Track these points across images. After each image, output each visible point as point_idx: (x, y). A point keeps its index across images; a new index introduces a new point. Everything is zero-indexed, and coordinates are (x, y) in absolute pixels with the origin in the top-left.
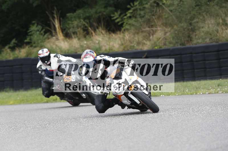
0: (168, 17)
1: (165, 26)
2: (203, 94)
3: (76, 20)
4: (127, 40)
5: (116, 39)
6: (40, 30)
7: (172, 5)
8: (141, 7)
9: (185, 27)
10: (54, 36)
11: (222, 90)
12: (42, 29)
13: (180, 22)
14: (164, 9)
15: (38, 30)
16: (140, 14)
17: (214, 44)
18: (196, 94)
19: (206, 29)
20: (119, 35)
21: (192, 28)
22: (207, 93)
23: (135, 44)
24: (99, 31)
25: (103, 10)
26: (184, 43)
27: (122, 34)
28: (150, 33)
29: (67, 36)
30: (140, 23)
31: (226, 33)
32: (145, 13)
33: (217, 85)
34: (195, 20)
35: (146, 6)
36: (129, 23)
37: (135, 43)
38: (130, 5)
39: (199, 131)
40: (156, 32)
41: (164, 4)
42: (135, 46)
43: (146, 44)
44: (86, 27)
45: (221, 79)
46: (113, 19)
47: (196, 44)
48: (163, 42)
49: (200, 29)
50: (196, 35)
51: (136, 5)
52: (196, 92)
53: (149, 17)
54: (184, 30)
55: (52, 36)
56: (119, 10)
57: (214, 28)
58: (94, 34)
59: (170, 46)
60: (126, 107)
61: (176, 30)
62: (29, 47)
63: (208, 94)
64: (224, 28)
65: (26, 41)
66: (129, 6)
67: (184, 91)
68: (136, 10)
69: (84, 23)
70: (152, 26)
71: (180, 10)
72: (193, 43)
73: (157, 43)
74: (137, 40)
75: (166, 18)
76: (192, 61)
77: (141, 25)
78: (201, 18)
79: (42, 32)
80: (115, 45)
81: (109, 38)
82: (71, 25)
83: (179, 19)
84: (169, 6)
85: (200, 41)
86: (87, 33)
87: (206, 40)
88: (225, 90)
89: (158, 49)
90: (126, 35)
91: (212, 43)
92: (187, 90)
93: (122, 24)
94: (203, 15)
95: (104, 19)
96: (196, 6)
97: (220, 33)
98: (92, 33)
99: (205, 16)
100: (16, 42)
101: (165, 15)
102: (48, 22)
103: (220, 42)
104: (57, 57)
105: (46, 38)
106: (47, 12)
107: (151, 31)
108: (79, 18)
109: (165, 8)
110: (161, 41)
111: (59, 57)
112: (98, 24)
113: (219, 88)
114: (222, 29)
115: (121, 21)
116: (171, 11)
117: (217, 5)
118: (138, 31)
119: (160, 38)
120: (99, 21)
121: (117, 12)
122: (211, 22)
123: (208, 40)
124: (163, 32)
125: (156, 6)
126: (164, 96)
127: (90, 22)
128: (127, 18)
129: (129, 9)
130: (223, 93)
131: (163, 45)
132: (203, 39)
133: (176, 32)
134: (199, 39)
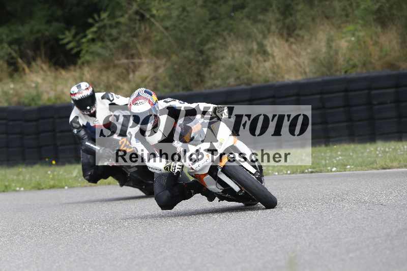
0: (161, 40)
1: (156, 56)
5: (67, 80)
7: (169, 17)
8: (113, 22)
9: (192, 57)
13: (183, 49)
14: (153, 24)
16: (110, 35)
17: (243, 87)
19: (228, 61)
20: (74, 73)
21: (203, 60)
24: (37, 65)
25: (43, 27)
26: (190, 85)
27: (78, 70)
28: (129, 67)
30: (111, 50)
31: (264, 67)
32: (119, 33)
34: (209, 45)
35: (122, 20)
36: (90, 50)
38: (93, 18)
40: (139, 67)
41: (153, 16)
43: (123, 89)
44: (13, 58)
46: (61, 42)
47: (211, 88)
48: (152, 84)
49: (219, 62)
50: (211, 72)
51: (104, 19)
53: (126, 40)
54: (190, 62)
56: (74, 27)
57: (244, 59)
58: (27, 70)
59: (165, 92)
60: (217, 199)
61: (176, 63)
64: (260, 58)
66: (90, 21)
68: (104, 26)
69: (10, 50)
70: (132, 56)
71: (182, 26)
72: (206, 86)
74: (106, 81)
75: (157, 42)
77: (113, 54)
78: (220, 40)
81: (56, 78)
83: (181, 43)
84: (162, 20)
85: (218, 82)
86: (14, 69)
87: (228, 81)
90: (86, 73)
91: (239, 85)
93: (79, 53)
94: (223, 35)
95: (46, 43)
96: (210, 20)
97: (254, 68)
98: (24, 69)
99: (227, 37)
101: (155, 36)
103: (254, 85)
104: (109, 99)
107: (131, 65)
109: (156, 23)
110: (149, 82)
111: (111, 99)
112: (35, 51)
114: (258, 60)
115: (77, 47)
116: (166, 28)
117: (248, 17)
118: (108, 64)
119: (146, 78)
120: (36, 47)
121: (69, 30)
122: (237, 48)
123: (232, 81)
124: (152, 67)
125: (139, 20)
127: (20, 49)
128: (88, 41)
129: (91, 25)
132: (222, 79)
133: (176, 67)
134: (217, 79)
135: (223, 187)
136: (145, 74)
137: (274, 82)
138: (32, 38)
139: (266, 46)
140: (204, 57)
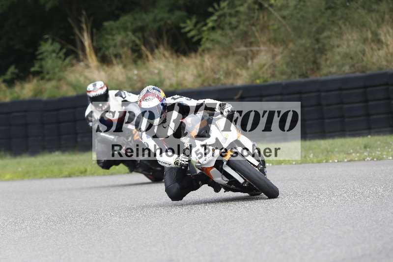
0: (279, 28)
1: (273, 44)
2: (338, 162)
3: (120, 34)
4: (207, 69)
5: (188, 67)
6: (57, 51)
7: (285, 7)
8: (233, 11)
9: (308, 45)
10: (83, 61)
11: (372, 155)
12: (61, 49)
13: (300, 37)
14: (271, 13)
15: (54, 51)
16: (230, 24)
17: (358, 74)
18: (326, 162)
19: (343, 49)
20: (194, 60)
21: (319, 48)
22: (346, 160)
23: (221, 75)
24: (160, 53)
25: (166, 15)
26: (307, 73)
27: (199, 58)
28: (248, 55)
29: (104, 60)
30: (230, 38)
31: (379, 56)
32: (239, 22)
33: (362, 147)
34: (325, 34)
35: (242, 9)
36: (211, 38)
37: (221, 73)
38: (213, 7)
39: (331, 226)
40: (257, 54)
41: (271, 5)
42: (222, 78)
43: (242, 76)
44: (137, 45)
45: (369, 137)
46: (183, 31)
47: (326, 75)
48: (270, 71)
49: (334, 50)
50: (326, 60)
51: (224, 8)
52: (326, 159)
53: (245, 29)
54: (306, 50)
55: (79, 60)
57: (359, 48)
58: (150, 57)
59: (282, 79)
61: (293, 51)
62: (38, 81)
63: (348, 161)
64: (375, 47)
65: (33, 69)
66: (211, 10)
67: (305, 157)
68: (224, 15)
69: (133, 38)
70: (251, 44)
71: (299, 16)
72: (321, 73)
73: (260, 73)
74: (225, 68)
75: (275, 30)
76: (319, 104)
77: (232, 42)
78: (336, 29)
79: (61, 54)
80: (187, 77)
81: (177, 65)
82: (111, 43)
83: (298, 32)
84: (280, 9)
85: (334, 70)
86: (138, 56)
87: (343, 69)
88: (376, 155)
89: (263, 84)
90: (206, 60)
91: (354, 72)
92: (312, 155)
93: (200, 40)
94: (338, 24)
95: (168, 31)
96: (326, 9)
97: (369, 55)
98: (147, 56)
99: (343, 26)
100: (16, 71)
101: (273, 25)
102: (72, 37)
103: (368, 72)
105: (67, 65)
106: (70, 20)
107: (250, 53)
108: (126, 29)
109: (273, 12)
110: (267, 70)
111: (124, 96)
112: (158, 39)
113: (367, 151)
114: (372, 49)
115: (198, 35)
116: (284, 18)
117: (363, 7)
118: (227, 52)
119: (264, 65)
120: (159, 35)
121: (190, 19)
122: (352, 37)
123: (347, 69)
124: (270, 55)
125: (258, 10)
126: (271, 165)
127: (143, 37)
128: (209, 29)
129: (211, 14)
130: (373, 159)
131: (270, 77)
132: (338, 66)
133: (293, 54)
134: (332, 66)
135: (228, 179)
136: (263, 62)
137: (388, 70)
138: (156, 26)
139: (380, 34)
140: (320, 45)
